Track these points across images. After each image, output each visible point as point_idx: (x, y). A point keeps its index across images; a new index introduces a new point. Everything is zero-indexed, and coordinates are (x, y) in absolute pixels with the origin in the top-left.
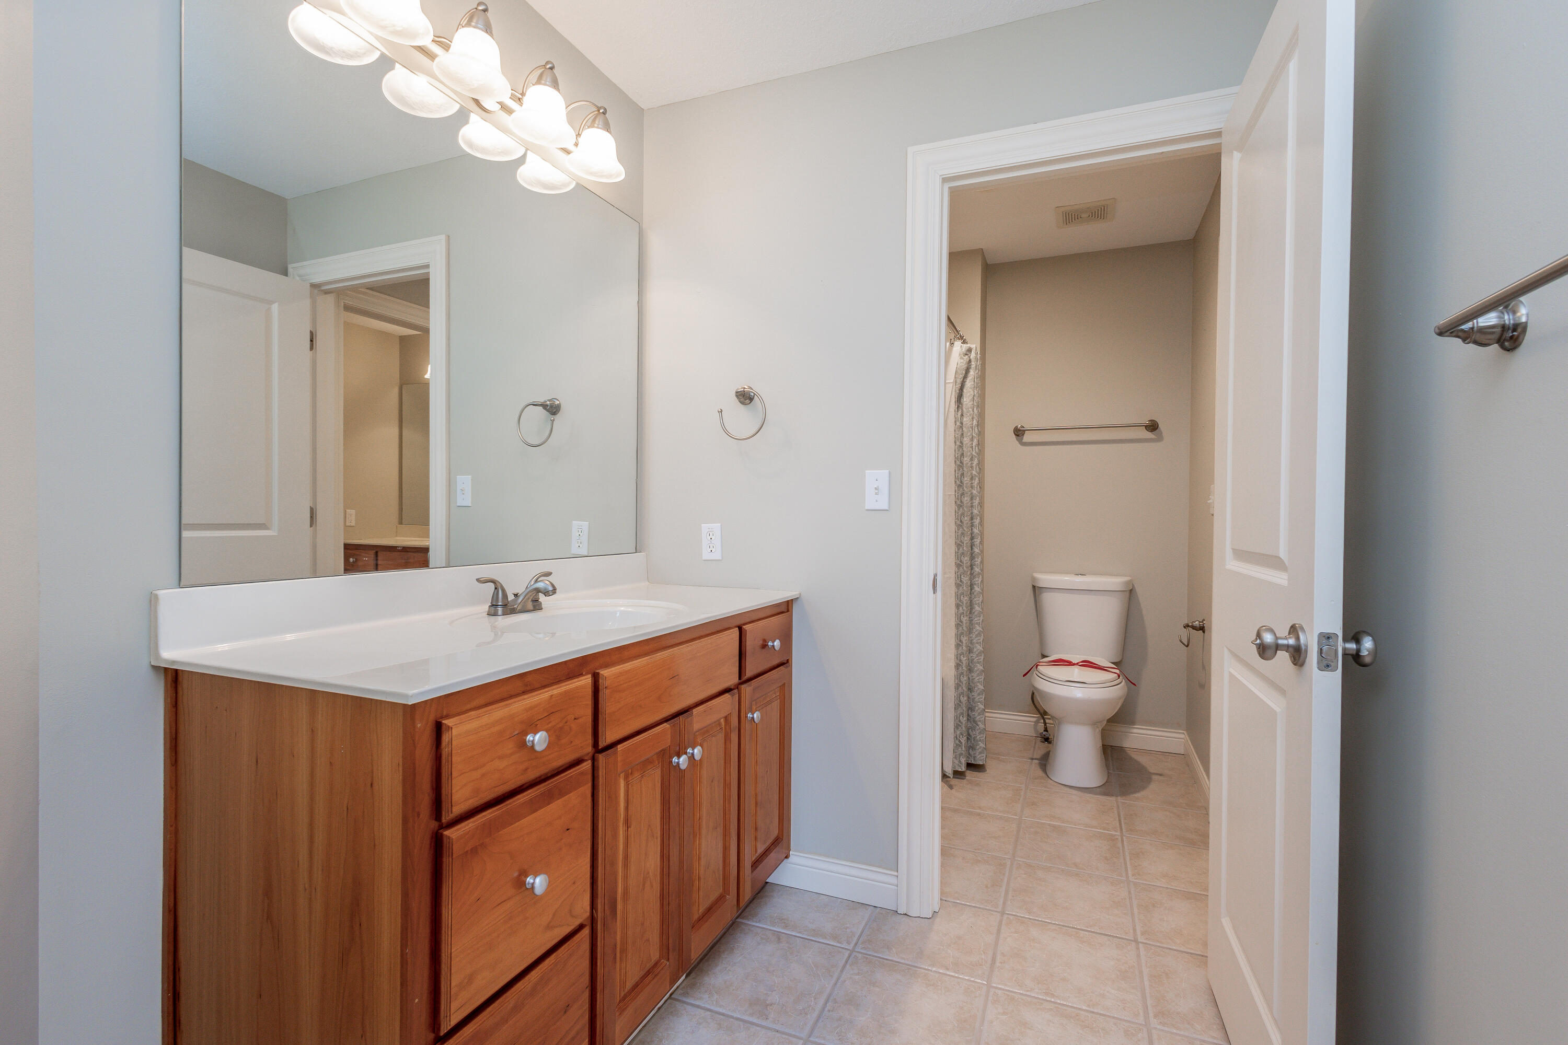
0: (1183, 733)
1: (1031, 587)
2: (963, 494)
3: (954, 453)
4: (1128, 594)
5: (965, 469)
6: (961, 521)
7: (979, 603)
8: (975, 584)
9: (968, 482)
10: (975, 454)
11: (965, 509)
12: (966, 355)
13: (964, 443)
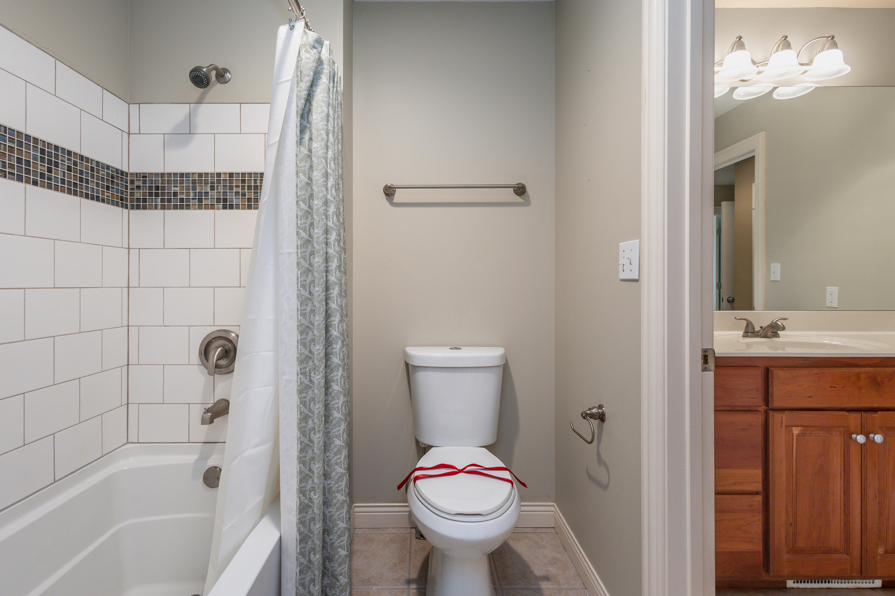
0: (553, 506)
1: (402, 366)
2: (312, 253)
3: (296, 189)
4: (501, 369)
5: (315, 216)
6: (310, 293)
7: (338, 407)
8: (333, 381)
9: (320, 235)
10: (331, 198)
11: (316, 274)
12: (314, 47)
13: (314, 179)
